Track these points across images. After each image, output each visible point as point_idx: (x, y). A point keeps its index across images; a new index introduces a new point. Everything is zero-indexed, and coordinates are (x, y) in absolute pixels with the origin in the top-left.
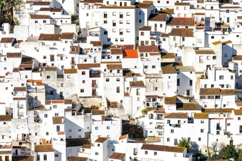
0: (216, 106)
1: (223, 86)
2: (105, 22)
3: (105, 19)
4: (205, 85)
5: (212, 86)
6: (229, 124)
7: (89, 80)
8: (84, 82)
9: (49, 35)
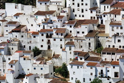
0: (113, 60)
1: (120, 47)
2: (73, 4)
3: (73, 2)
4: (109, 46)
5: (114, 46)
6: (108, 71)
7: (46, 40)
8: (43, 40)
9: (42, 12)
